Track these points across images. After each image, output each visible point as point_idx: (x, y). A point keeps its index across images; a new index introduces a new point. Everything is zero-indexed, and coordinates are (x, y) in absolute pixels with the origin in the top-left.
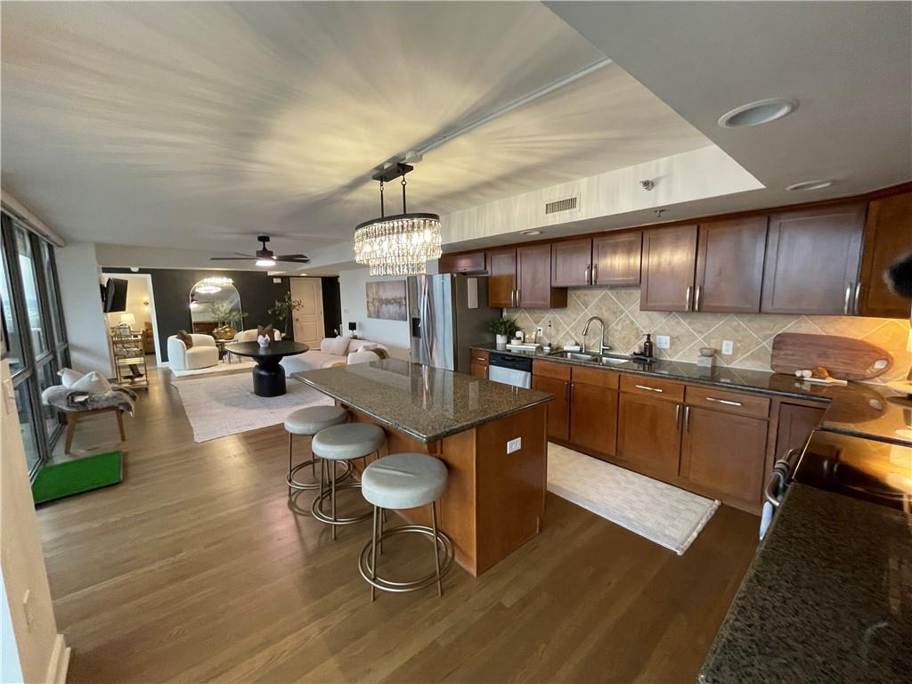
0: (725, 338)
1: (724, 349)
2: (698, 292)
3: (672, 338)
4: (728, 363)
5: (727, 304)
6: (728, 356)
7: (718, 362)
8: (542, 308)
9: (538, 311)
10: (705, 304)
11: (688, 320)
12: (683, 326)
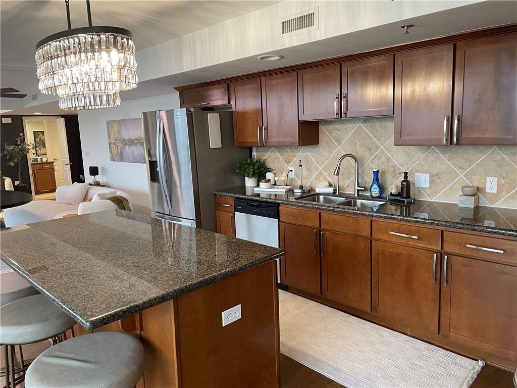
0: (488, 174)
1: (487, 186)
2: (456, 122)
3: (431, 176)
4: (492, 202)
5: (488, 135)
6: (491, 194)
7: (481, 201)
8: (291, 146)
9: (288, 150)
10: (464, 135)
11: (447, 155)
12: (443, 161)
